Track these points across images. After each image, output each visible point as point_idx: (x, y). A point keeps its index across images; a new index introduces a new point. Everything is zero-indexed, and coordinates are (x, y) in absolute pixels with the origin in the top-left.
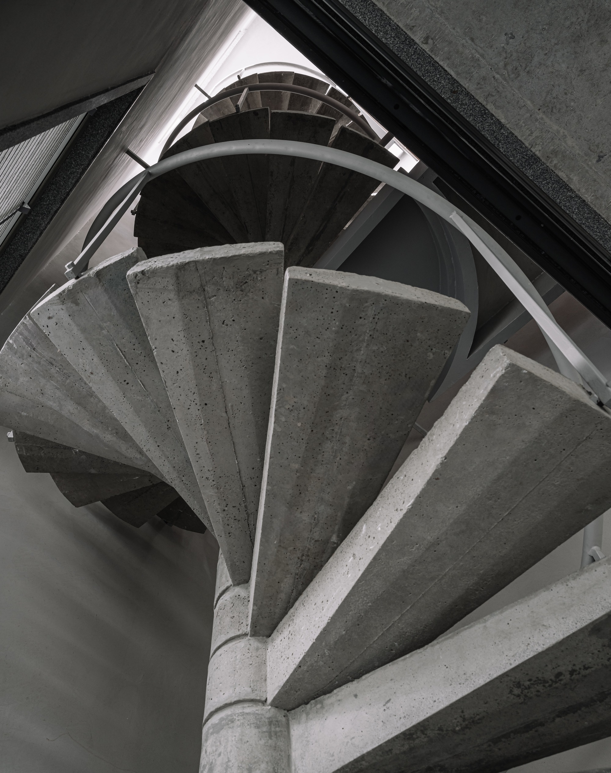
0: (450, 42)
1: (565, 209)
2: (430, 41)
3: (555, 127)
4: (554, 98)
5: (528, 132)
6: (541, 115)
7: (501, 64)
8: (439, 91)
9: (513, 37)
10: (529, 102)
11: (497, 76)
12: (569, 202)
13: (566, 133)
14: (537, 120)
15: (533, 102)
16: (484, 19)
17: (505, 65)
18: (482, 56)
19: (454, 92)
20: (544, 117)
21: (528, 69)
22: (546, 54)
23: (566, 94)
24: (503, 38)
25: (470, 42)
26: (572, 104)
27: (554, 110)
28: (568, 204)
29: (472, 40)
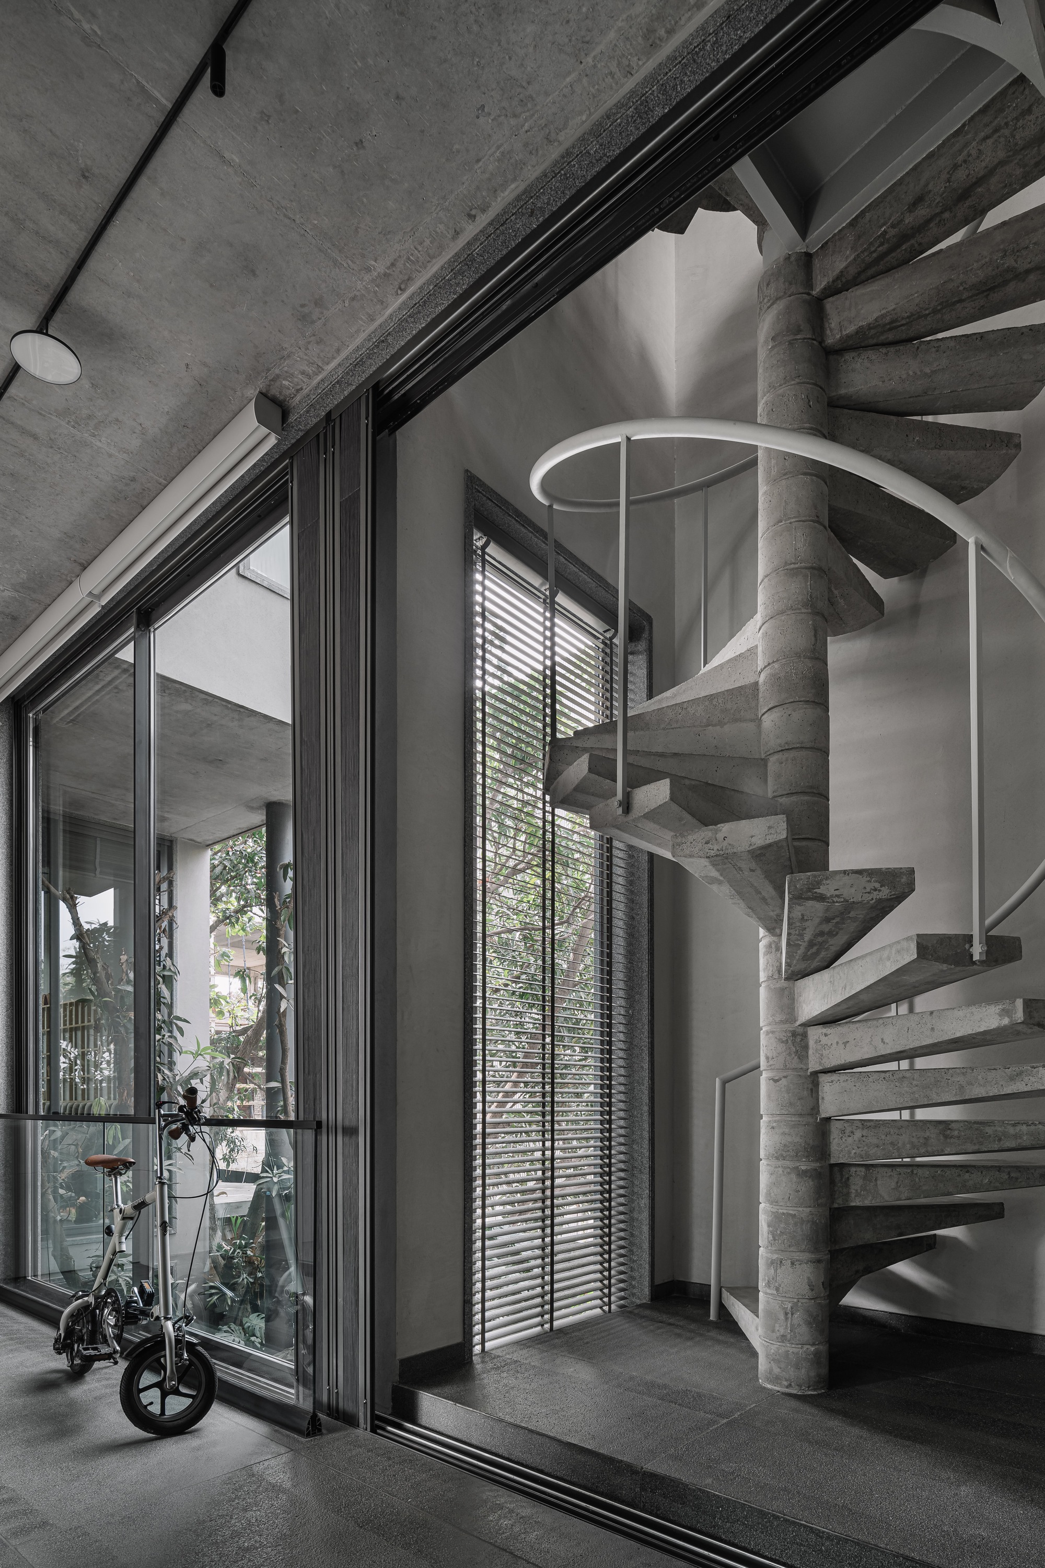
0: (478, 188)
1: (731, 52)
2: (473, 212)
3: (612, 35)
4: (570, 40)
5: (609, 80)
6: (590, 60)
7: (513, 122)
8: (528, 231)
9: (483, 107)
10: (568, 80)
11: (526, 127)
12: (722, 45)
13: (624, 16)
14: (595, 66)
15: (569, 73)
16: (457, 146)
17: (515, 116)
18: (498, 147)
19: (532, 212)
20: (592, 55)
21: (524, 84)
22: (510, 58)
23: (568, 22)
24: (482, 120)
25: (481, 164)
26: (584, 9)
27: (587, 39)
28: (724, 48)
29: (478, 161)
